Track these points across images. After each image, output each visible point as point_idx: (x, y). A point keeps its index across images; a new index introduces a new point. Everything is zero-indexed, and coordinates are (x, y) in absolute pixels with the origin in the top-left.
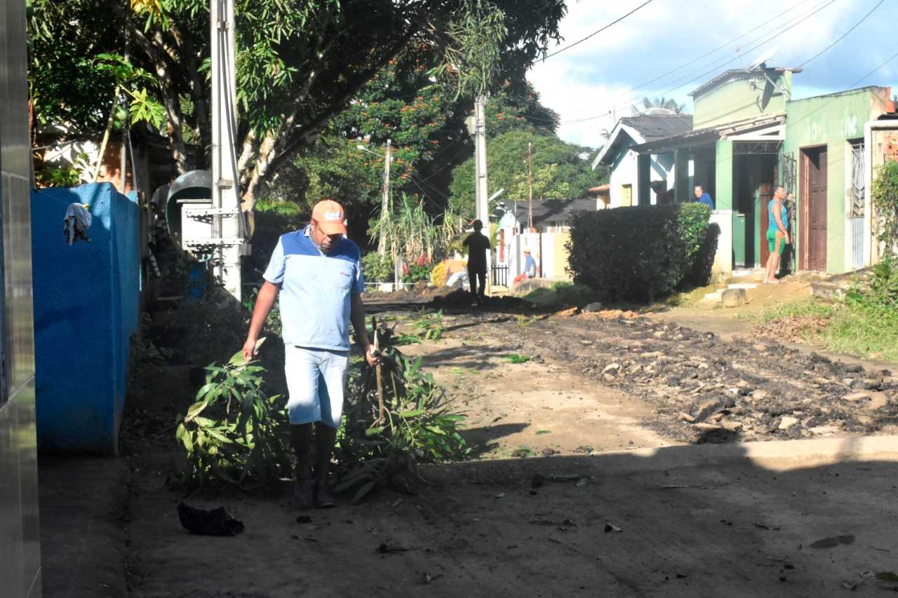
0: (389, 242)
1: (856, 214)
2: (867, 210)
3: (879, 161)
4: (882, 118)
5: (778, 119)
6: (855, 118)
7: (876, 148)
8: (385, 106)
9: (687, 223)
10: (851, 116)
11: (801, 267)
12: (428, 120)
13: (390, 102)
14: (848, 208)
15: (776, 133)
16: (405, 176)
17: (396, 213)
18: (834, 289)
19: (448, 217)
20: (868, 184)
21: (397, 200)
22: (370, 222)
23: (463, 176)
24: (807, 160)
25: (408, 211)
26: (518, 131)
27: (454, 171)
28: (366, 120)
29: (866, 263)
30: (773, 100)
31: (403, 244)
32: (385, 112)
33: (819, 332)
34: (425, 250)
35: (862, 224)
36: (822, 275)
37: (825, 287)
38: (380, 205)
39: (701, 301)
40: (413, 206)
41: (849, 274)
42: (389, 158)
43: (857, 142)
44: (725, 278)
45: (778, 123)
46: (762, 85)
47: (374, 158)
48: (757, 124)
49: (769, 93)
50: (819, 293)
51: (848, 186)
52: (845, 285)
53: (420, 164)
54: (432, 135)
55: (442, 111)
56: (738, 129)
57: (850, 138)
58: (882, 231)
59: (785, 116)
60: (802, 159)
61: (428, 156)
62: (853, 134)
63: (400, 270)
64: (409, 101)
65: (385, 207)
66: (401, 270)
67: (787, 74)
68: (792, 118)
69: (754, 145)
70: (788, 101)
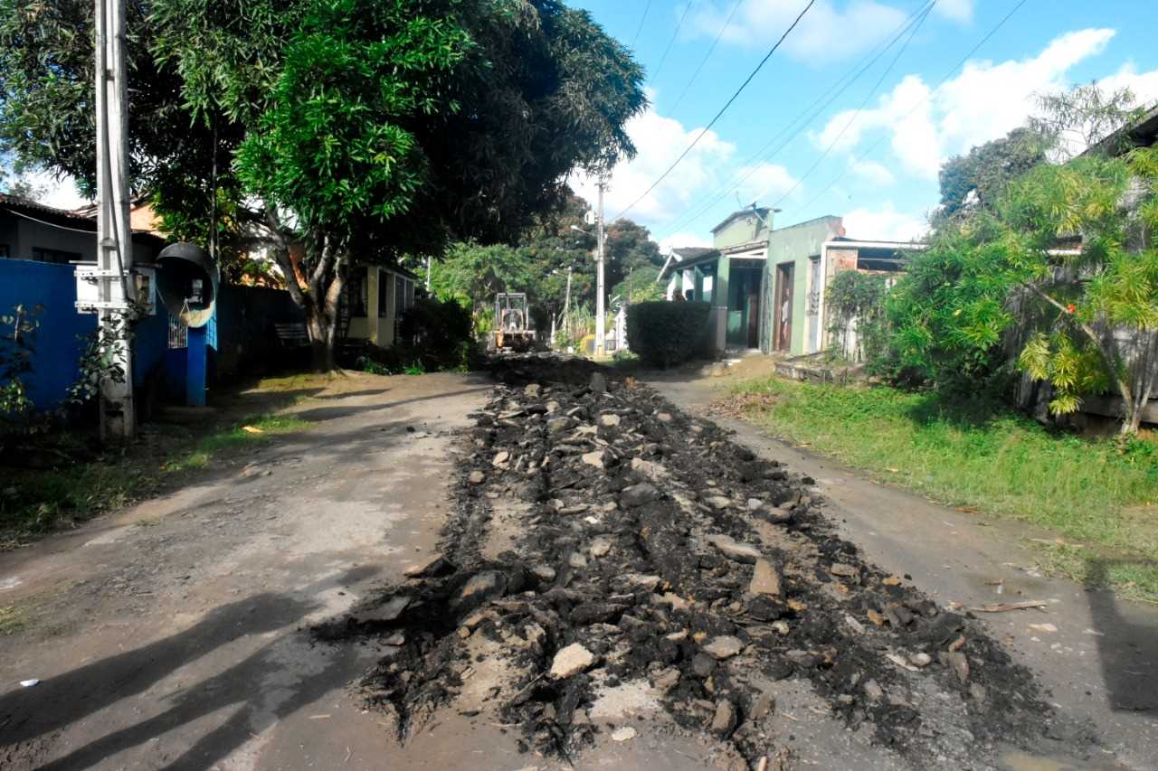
1: (812, 312)
2: (821, 310)
3: (831, 271)
4: (835, 240)
5: (763, 244)
6: (815, 241)
7: (830, 262)
8: (577, 252)
10: (812, 239)
11: (774, 349)
13: (579, 250)
14: (807, 308)
15: (762, 254)
18: (790, 368)
20: (822, 289)
24: (781, 274)
25: (578, 307)
29: (818, 348)
30: (762, 231)
33: (763, 409)
35: (816, 320)
36: (788, 356)
37: (784, 366)
41: (804, 357)
42: (570, 279)
43: (816, 259)
45: (763, 247)
46: (755, 221)
48: (747, 247)
49: (760, 227)
50: (780, 370)
51: (808, 291)
52: (799, 365)
56: (733, 250)
57: (811, 254)
58: (831, 325)
59: (768, 242)
60: (778, 273)
62: (813, 252)
67: (771, 212)
68: (772, 242)
69: (745, 261)
70: (771, 232)
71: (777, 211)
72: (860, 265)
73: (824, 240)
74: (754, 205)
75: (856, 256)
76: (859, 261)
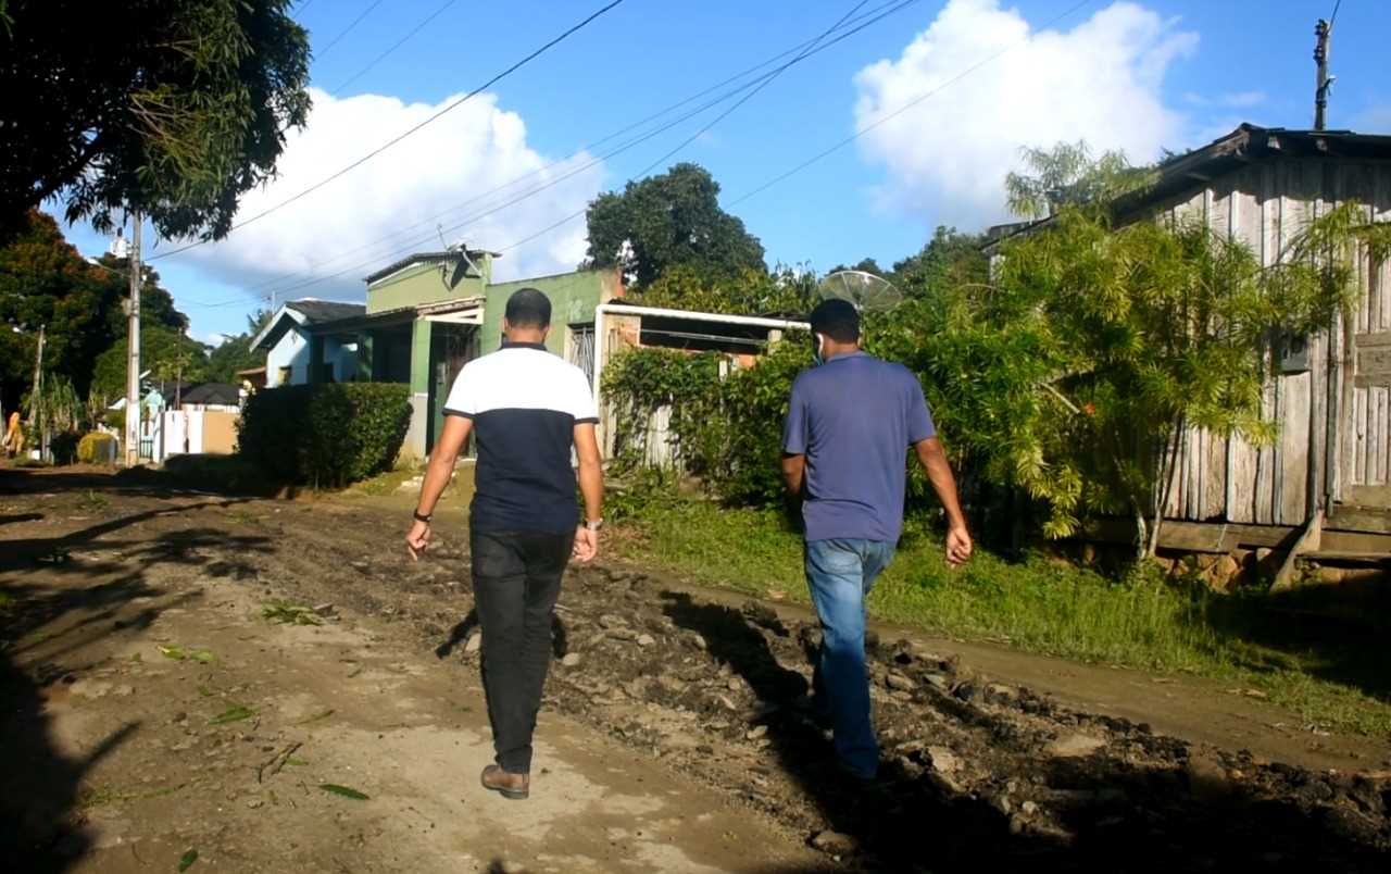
0: (38, 414)
3: (609, 346)
4: (613, 302)
5: (477, 303)
6: (579, 302)
7: (607, 334)
9: (385, 404)
10: (574, 300)
12: (78, 313)
15: (474, 317)
16: (53, 360)
17: (46, 391)
19: (92, 396)
20: (598, 371)
21: (47, 380)
22: (22, 398)
23: (106, 362)
25: (58, 389)
26: (153, 328)
27: (97, 358)
28: (23, 309)
30: (466, 282)
31: (51, 416)
32: (40, 305)
34: (72, 422)
38: (32, 384)
39: (399, 489)
40: (63, 384)
42: (42, 341)
43: (581, 328)
44: (418, 464)
45: (475, 307)
46: (451, 270)
47: (29, 341)
48: (457, 306)
53: (69, 350)
54: (80, 327)
55: (90, 308)
56: (437, 310)
57: (572, 321)
59: (484, 300)
61: (76, 344)
62: (580, 318)
63: (47, 439)
64: (61, 296)
65: (37, 383)
66: (49, 439)
67: (487, 257)
68: (490, 300)
69: (451, 326)
70: (489, 285)
71: (495, 255)
72: (644, 339)
73: (599, 302)
74: (463, 247)
75: (639, 326)
76: (642, 335)
